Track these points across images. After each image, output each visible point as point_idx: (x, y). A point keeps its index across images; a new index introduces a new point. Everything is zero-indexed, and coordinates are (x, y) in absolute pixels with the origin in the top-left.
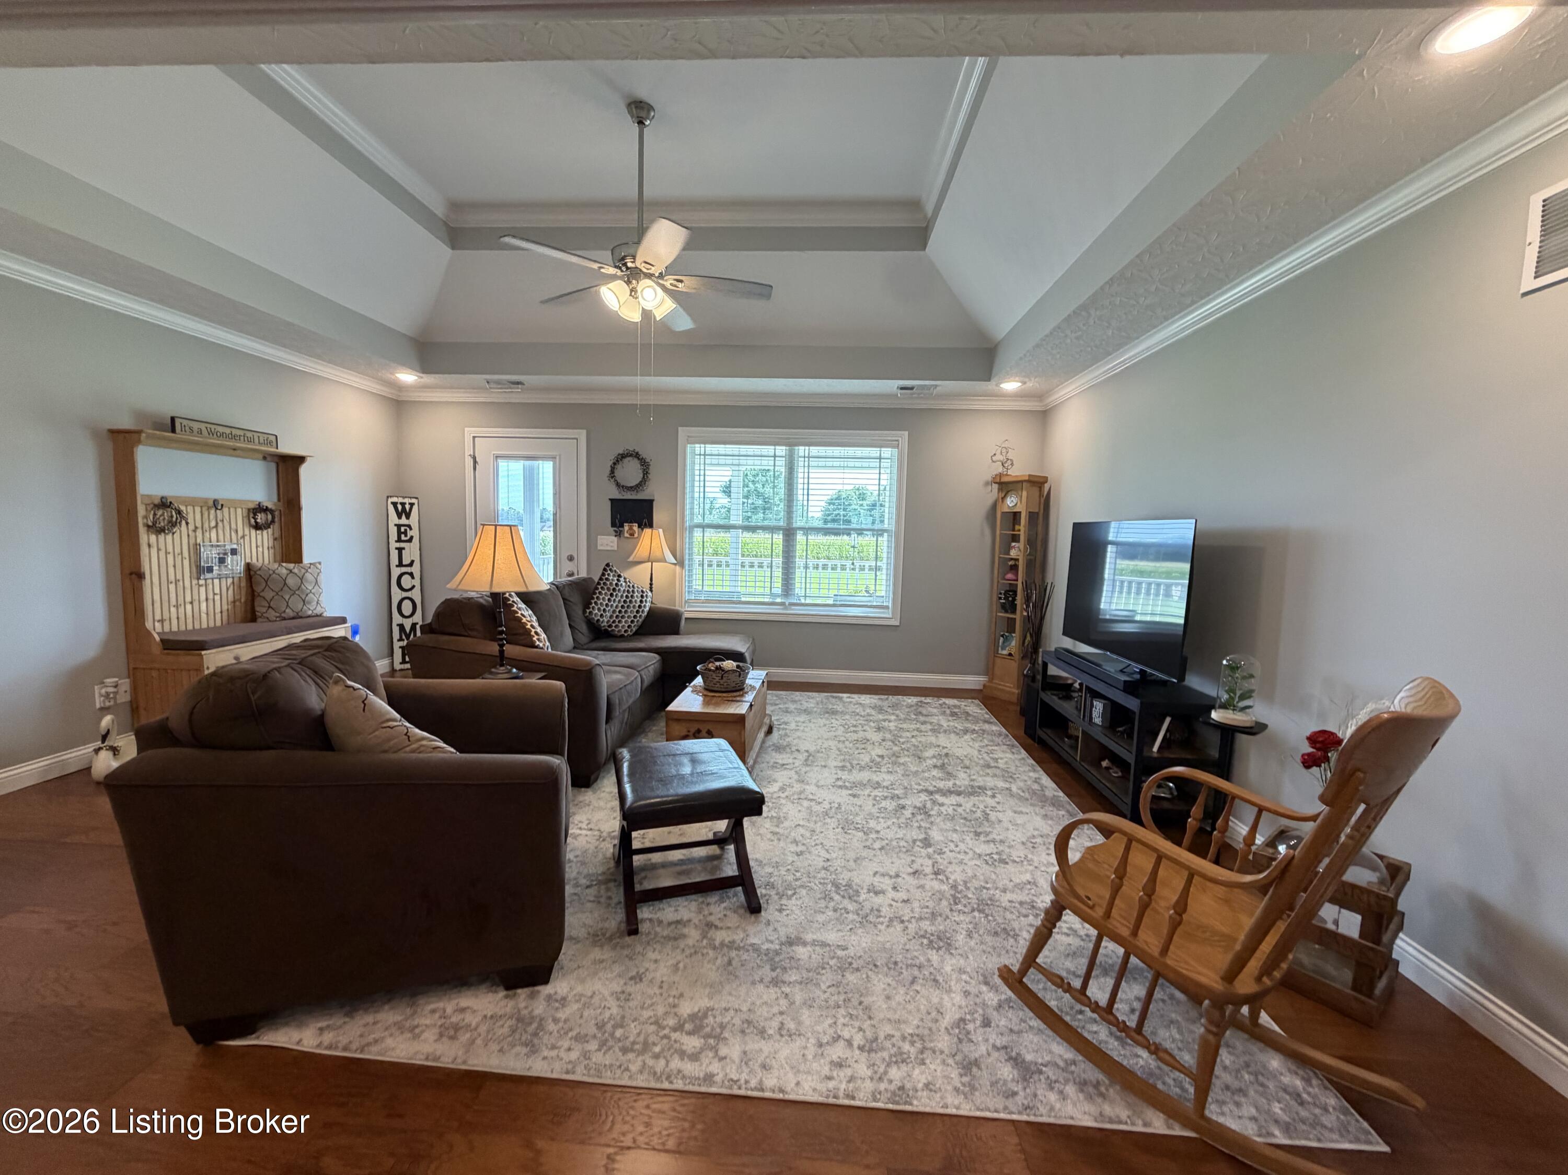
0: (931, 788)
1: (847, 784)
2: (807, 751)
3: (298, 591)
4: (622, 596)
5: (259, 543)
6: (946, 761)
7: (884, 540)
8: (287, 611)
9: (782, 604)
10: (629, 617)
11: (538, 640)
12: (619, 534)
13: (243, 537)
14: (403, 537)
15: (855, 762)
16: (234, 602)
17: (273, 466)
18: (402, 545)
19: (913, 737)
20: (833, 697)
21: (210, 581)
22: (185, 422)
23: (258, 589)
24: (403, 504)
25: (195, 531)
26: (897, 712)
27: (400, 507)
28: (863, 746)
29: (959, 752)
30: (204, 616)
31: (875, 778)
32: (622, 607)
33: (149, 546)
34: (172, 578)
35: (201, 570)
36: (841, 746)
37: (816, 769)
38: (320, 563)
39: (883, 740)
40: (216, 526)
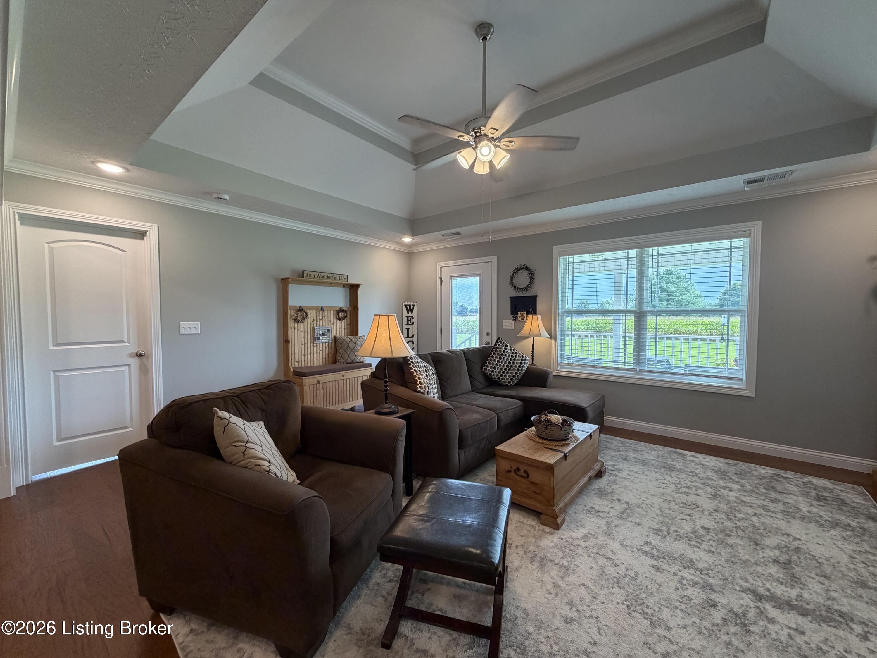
0: (761, 591)
1: (655, 552)
2: (627, 503)
3: (354, 350)
4: (507, 359)
5: (340, 326)
6: (794, 558)
7: (736, 320)
8: (349, 359)
9: (634, 370)
10: (512, 373)
11: (420, 387)
12: (515, 319)
13: (333, 324)
14: (409, 323)
15: (673, 528)
16: (328, 354)
17: (348, 290)
18: (409, 327)
19: (755, 514)
20: (676, 453)
21: (318, 344)
22: (308, 272)
23: (338, 349)
24: (410, 306)
25: (313, 321)
26: (743, 482)
27: (408, 307)
28: (689, 512)
29: (818, 551)
30: (315, 360)
31: (690, 554)
32: (507, 366)
33: (294, 328)
34: (303, 343)
35: (315, 339)
36: (665, 505)
37: (628, 524)
38: (364, 336)
39: (716, 511)
40: (322, 319)
